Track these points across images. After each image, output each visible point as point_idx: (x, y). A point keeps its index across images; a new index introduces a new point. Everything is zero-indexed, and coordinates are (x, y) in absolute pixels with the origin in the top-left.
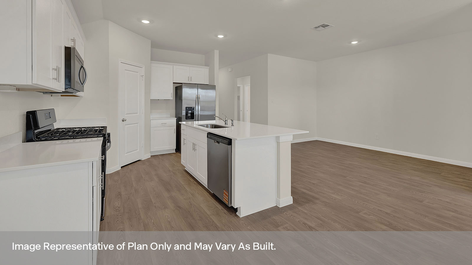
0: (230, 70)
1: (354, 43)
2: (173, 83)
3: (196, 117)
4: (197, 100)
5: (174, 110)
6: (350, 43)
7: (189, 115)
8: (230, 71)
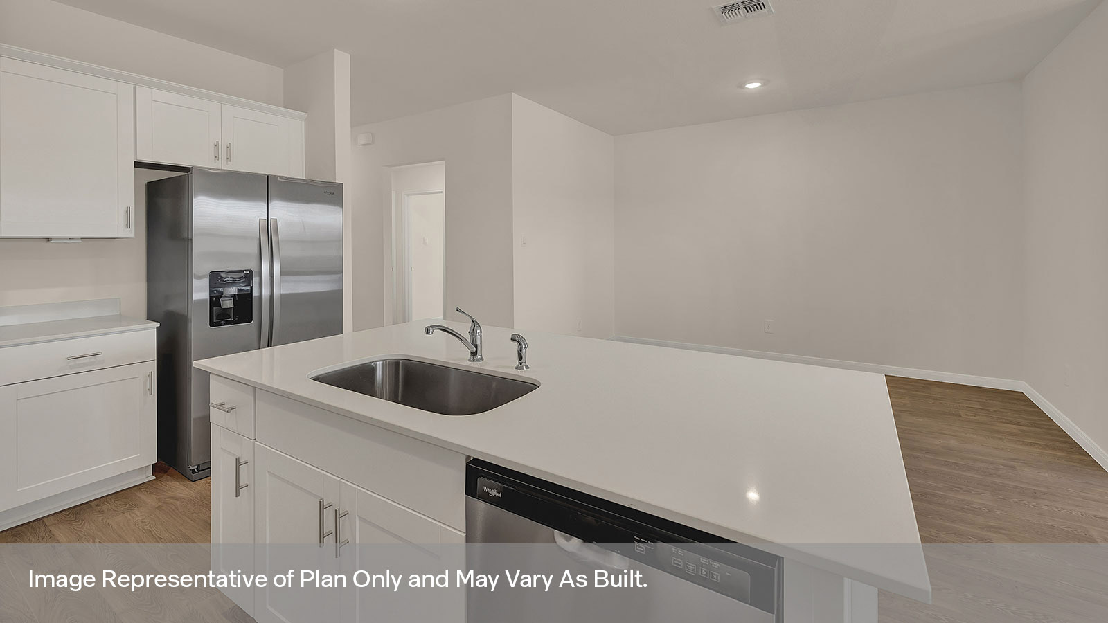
0: (362, 140)
1: (753, 86)
2: (138, 165)
3: (262, 313)
4: (264, 239)
5: (143, 286)
6: (742, 86)
7: (228, 304)
8: (363, 142)
